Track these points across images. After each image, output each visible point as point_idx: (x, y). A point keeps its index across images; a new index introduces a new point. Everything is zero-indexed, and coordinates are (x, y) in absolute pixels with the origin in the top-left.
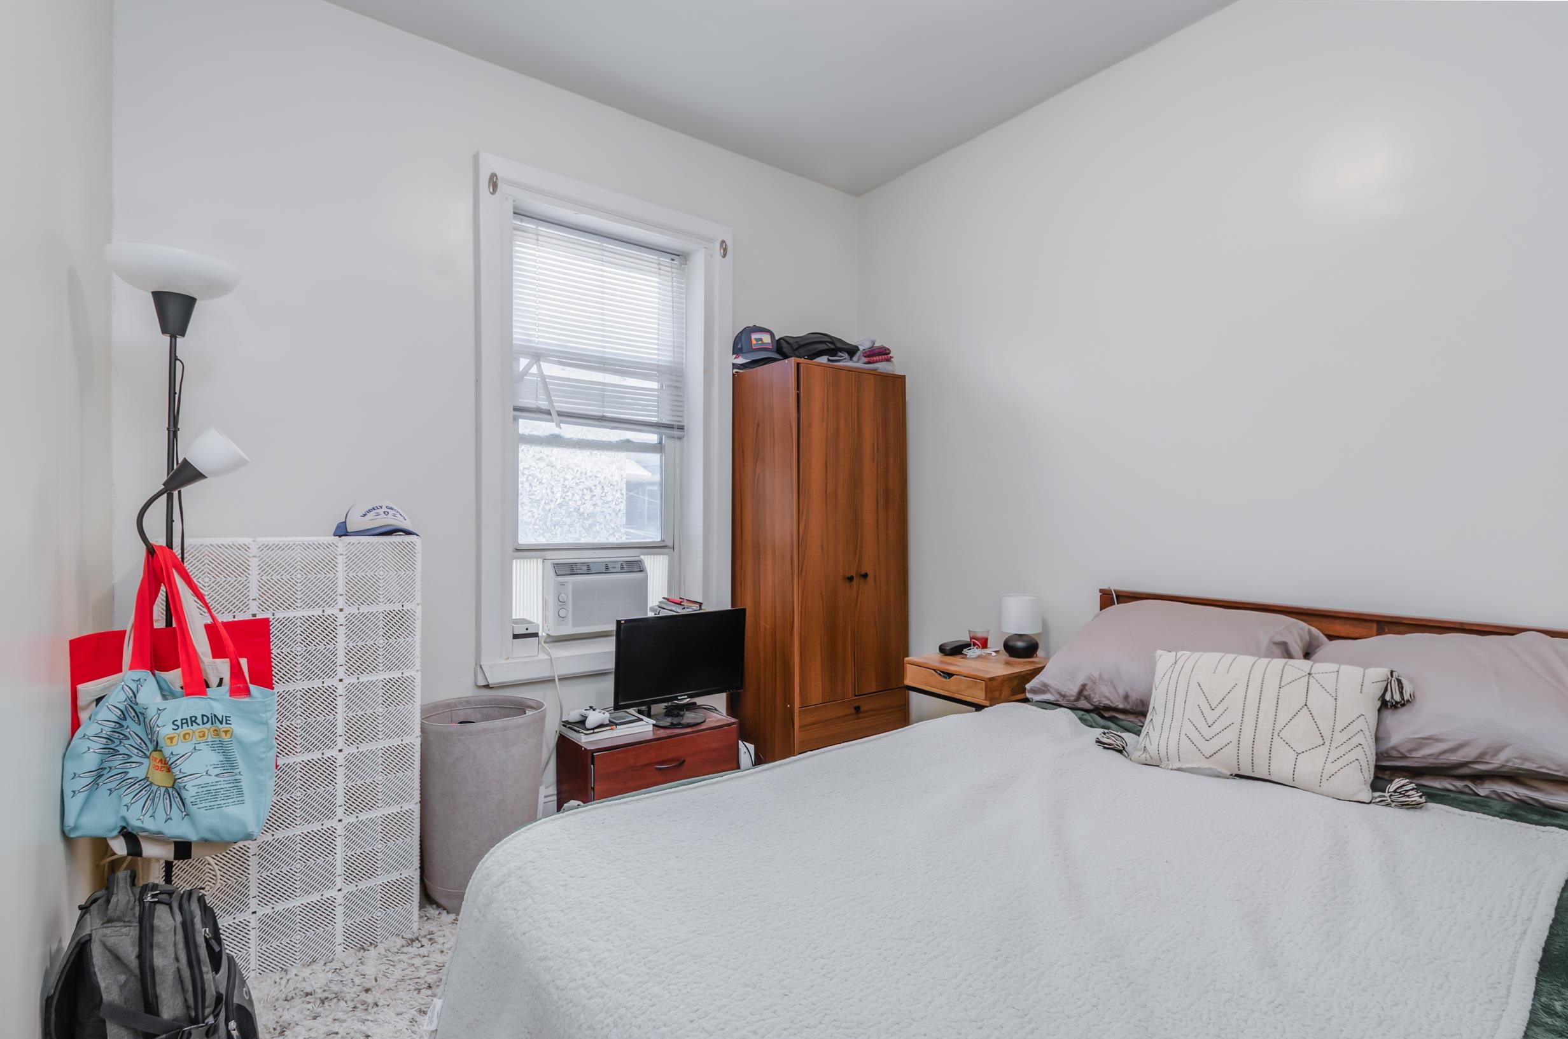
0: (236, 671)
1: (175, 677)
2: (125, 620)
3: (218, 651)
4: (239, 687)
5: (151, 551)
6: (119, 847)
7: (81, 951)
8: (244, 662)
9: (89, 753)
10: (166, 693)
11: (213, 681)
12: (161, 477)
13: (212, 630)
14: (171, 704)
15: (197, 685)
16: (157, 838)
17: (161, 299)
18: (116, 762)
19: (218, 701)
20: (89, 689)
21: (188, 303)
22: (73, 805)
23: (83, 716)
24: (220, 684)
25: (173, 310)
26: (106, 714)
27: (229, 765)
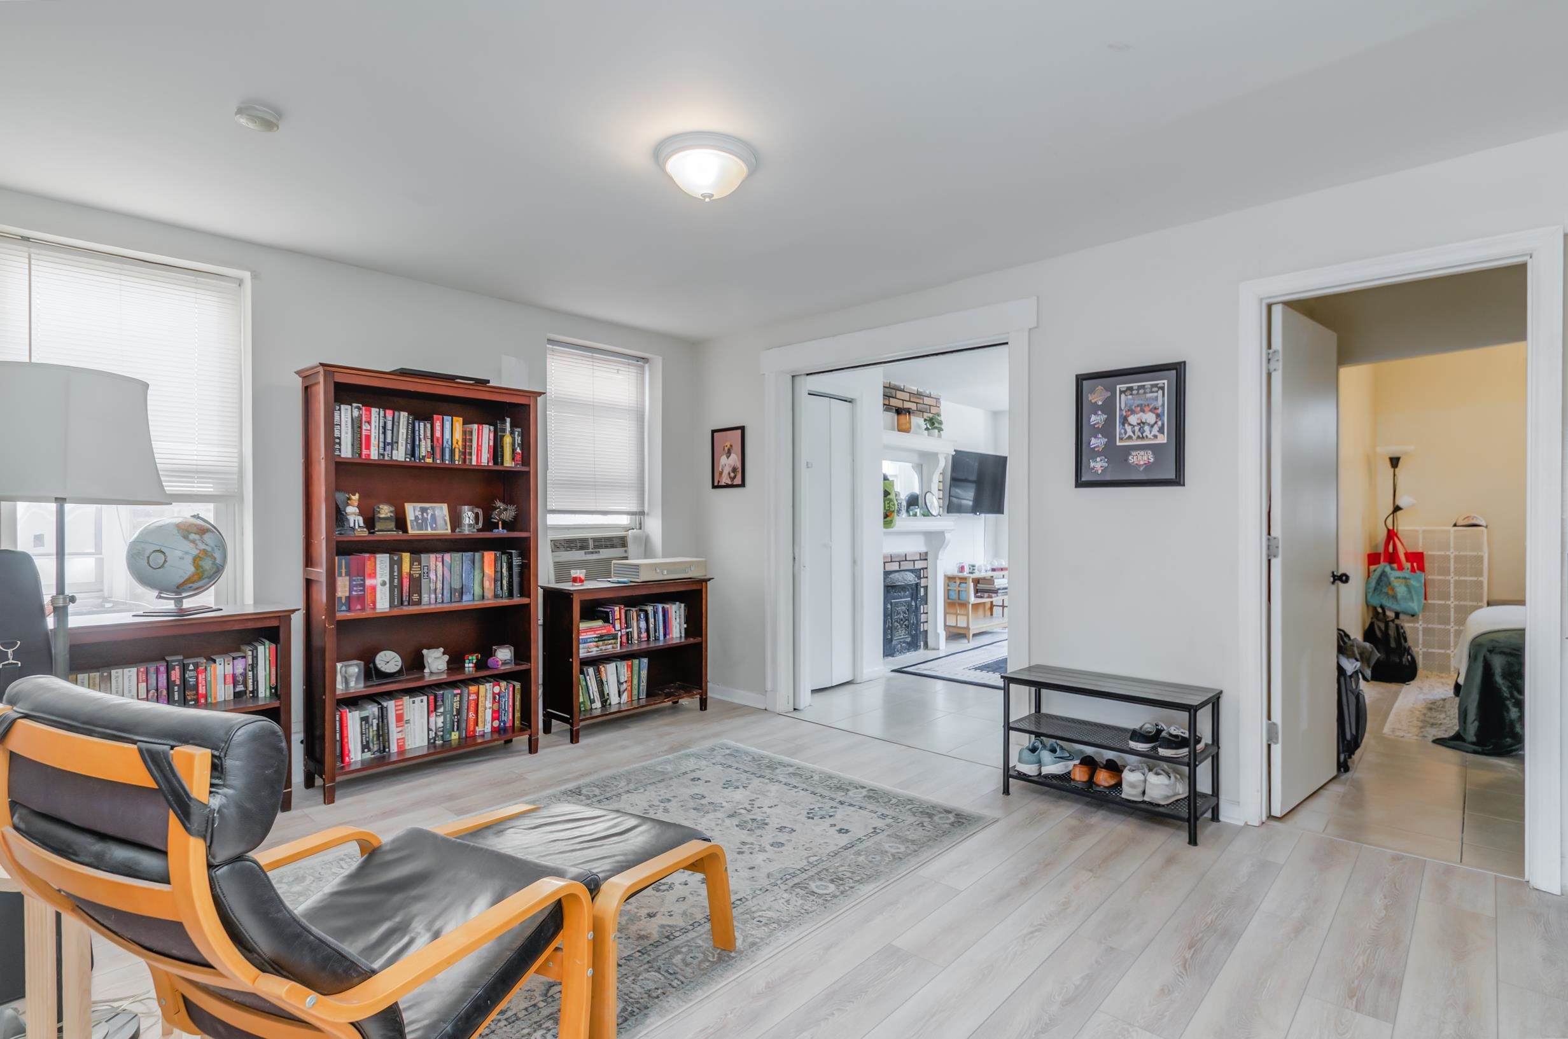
0: (1412, 566)
1: (1395, 566)
2: (1381, 550)
3: (1407, 561)
4: (1413, 570)
5: (1389, 530)
6: (1380, 610)
7: (1372, 625)
8: (1415, 564)
9: (1373, 583)
10: (1392, 569)
11: (1406, 568)
12: (1391, 509)
13: (1406, 554)
14: (1393, 572)
15: (1401, 568)
16: (1390, 610)
17: (1391, 459)
18: (1379, 587)
19: (1407, 573)
20: (1373, 567)
21: (1398, 459)
22: (1369, 596)
23: (1371, 574)
24: (1408, 569)
25: (1394, 463)
26: (1377, 574)
27: (1409, 591)
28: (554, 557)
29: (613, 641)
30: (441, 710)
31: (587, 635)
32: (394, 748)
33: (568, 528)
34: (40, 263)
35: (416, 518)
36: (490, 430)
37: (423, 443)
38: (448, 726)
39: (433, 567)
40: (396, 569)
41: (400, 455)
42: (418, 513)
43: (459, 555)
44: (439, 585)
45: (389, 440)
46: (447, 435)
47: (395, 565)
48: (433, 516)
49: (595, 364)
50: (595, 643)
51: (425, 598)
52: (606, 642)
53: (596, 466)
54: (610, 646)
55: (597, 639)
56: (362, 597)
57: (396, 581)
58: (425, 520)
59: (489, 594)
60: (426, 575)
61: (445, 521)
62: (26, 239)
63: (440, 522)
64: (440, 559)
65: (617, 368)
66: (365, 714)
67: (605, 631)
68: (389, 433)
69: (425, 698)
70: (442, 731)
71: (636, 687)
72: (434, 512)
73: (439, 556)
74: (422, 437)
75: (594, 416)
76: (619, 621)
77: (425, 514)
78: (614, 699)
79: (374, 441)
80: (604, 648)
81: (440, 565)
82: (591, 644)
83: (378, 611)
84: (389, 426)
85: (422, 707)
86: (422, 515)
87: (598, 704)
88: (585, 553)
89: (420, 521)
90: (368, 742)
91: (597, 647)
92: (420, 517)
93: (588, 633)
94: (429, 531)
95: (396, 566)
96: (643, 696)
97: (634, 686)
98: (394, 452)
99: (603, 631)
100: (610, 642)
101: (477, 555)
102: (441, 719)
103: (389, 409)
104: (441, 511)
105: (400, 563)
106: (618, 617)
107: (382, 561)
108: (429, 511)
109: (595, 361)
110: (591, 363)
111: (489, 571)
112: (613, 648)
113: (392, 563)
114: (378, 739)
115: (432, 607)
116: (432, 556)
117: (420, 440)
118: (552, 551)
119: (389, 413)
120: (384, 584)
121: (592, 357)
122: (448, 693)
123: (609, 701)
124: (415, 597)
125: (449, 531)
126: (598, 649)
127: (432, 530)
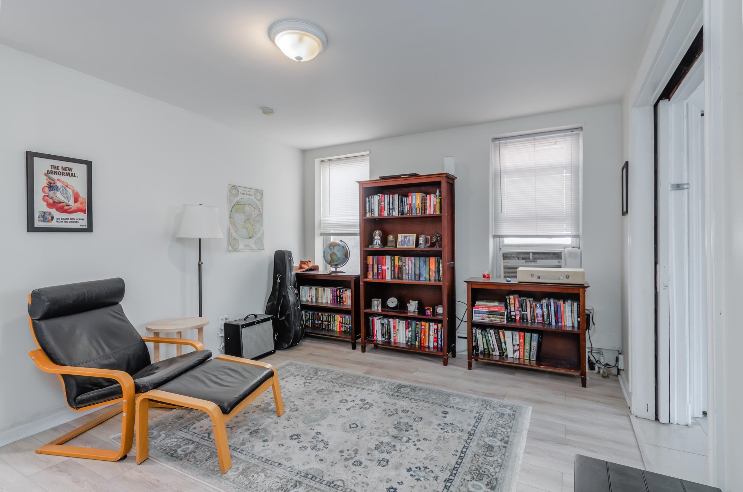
28: (504, 262)
29: (501, 317)
30: (410, 329)
31: (483, 309)
32: (392, 340)
33: (519, 246)
34: (332, 166)
35: (402, 240)
36: (434, 197)
37: (406, 207)
38: (413, 338)
39: (407, 263)
40: (393, 263)
41: (396, 214)
42: (403, 239)
43: (418, 258)
44: (410, 272)
45: (391, 207)
46: (414, 202)
47: (393, 260)
48: (409, 240)
49: (536, 143)
50: (487, 315)
51: (404, 277)
52: (495, 316)
53: (537, 207)
54: (499, 319)
55: (488, 313)
56: (381, 273)
57: (393, 268)
58: (405, 241)
59: (433, 279)
60: (404, 266)
61: (413, 242)
62: (330, 160)
63: (411, 242)
64: (410, 260)
65: (555, 141)
66: (383, 322)
67: (497, 309)
68: (391, 205)
69: (404, 322)
70: (411, 339)
71: (528, 351)
72: (410, 238)
73: (410, 258)
74: (406, 204)
75: (535, 176)
76: (513, 305)
77: (405, 239)
78: (510, 354)
79: (386, 209)
80: (493, 319)
81: (410, 262)
82: (485, 315)
83: (387, 280)
84: (391, 202)
85: (403, 326)
86: (404, 239)
87: (497, 353)
88: (526, 261)
89: (403, 242)
90: (383, 334)
91: (489, 318)
92: (403, 240)
93: (484, 308)
94: (406, 247)
95: (393, 262)
96: (534, 358)
97: (525, 350)
98: (394, 212)
99: (495, 309)
100: (498, 316)
101: (427, 259)
102: (410, 333)
103: (391, 194)
104: (412, 237)
105: (394, 260)
106: (513, 303)
107: (388, 258)
108: (407, 237)
109: (536, 141)
110: (533, 143)
111: (433, 267)
112: (500, 321)
113: (392, 260)
114: (388, 334)
115: (407, 281)
116: (407, 258)
117: (405, 206)
118: (503, 259)
119: (391, 196)
120: (388, 269)
121: (534, 139)
122: (414, 323)
123: (505, 354)
124: (400, 276)
125: (414, 247)
126: (490, 319)
127: (407, 246)
